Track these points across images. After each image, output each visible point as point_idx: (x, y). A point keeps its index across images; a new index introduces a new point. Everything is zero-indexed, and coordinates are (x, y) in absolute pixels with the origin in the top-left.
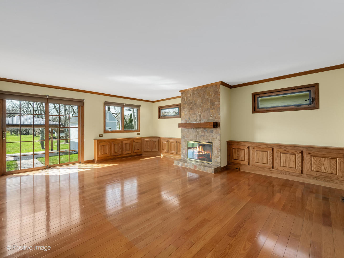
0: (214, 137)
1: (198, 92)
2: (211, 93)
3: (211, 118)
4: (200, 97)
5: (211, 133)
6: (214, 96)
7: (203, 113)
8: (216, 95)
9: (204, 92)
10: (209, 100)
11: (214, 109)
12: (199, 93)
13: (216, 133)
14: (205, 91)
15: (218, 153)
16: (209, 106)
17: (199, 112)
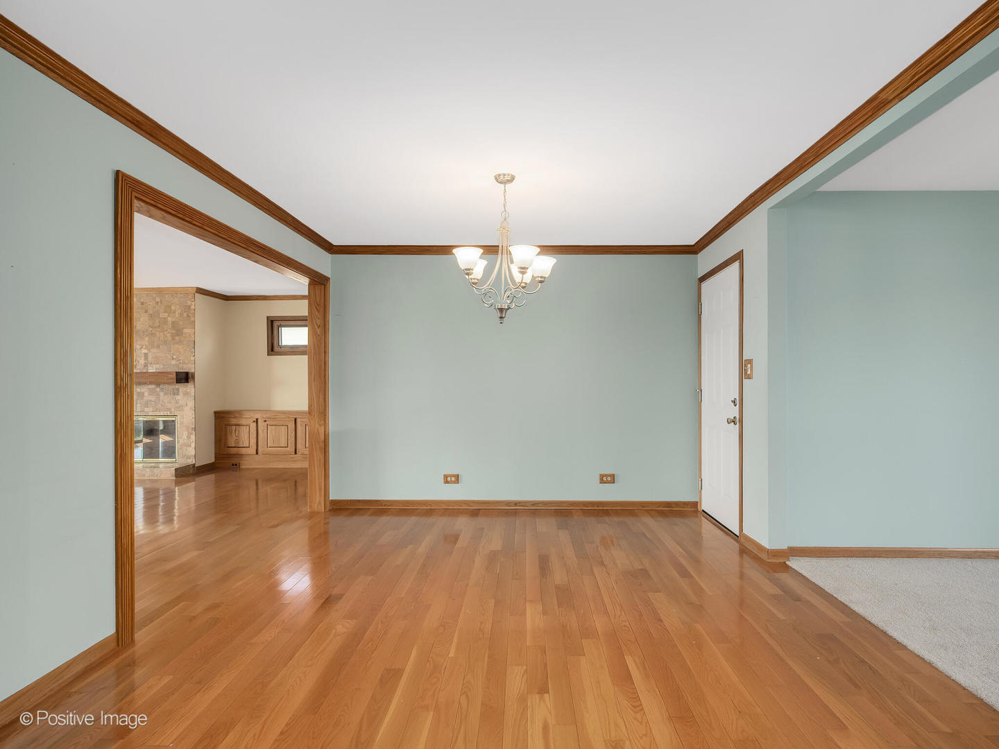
0: (181, 403)
1: (142, 301)
2: (173, 308)
3: (173, 362)
4: (146, 312)
5: (174, 394)
6: (181, 315)
7: (154, 350)
8: (185, 314)
9: (158, 302)
10: (170, 323)
11: (180, 342)
12: (142, 303)
13: (186, 394)
14: (158, 300)
15: (189, 437)
16: (169, 335)
17: (144, 347)
